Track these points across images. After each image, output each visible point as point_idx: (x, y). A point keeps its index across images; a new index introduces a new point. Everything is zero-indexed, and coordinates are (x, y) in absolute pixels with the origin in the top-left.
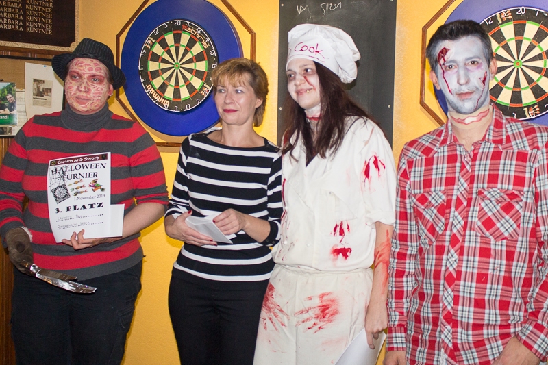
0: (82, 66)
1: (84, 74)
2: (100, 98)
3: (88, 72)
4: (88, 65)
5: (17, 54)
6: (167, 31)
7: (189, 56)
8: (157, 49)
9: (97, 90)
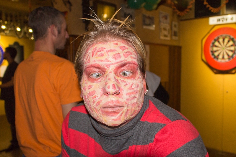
0: (103, 55)
1: (108, 66)
2: (135, 100)
3: (113, 61)
4: (111, 51)
9: (131, 88)
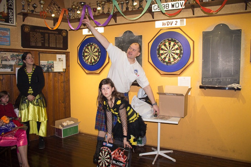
5: (55, 53)
6: (89, 46)
7: (94, 51)
8: (87, 50)
